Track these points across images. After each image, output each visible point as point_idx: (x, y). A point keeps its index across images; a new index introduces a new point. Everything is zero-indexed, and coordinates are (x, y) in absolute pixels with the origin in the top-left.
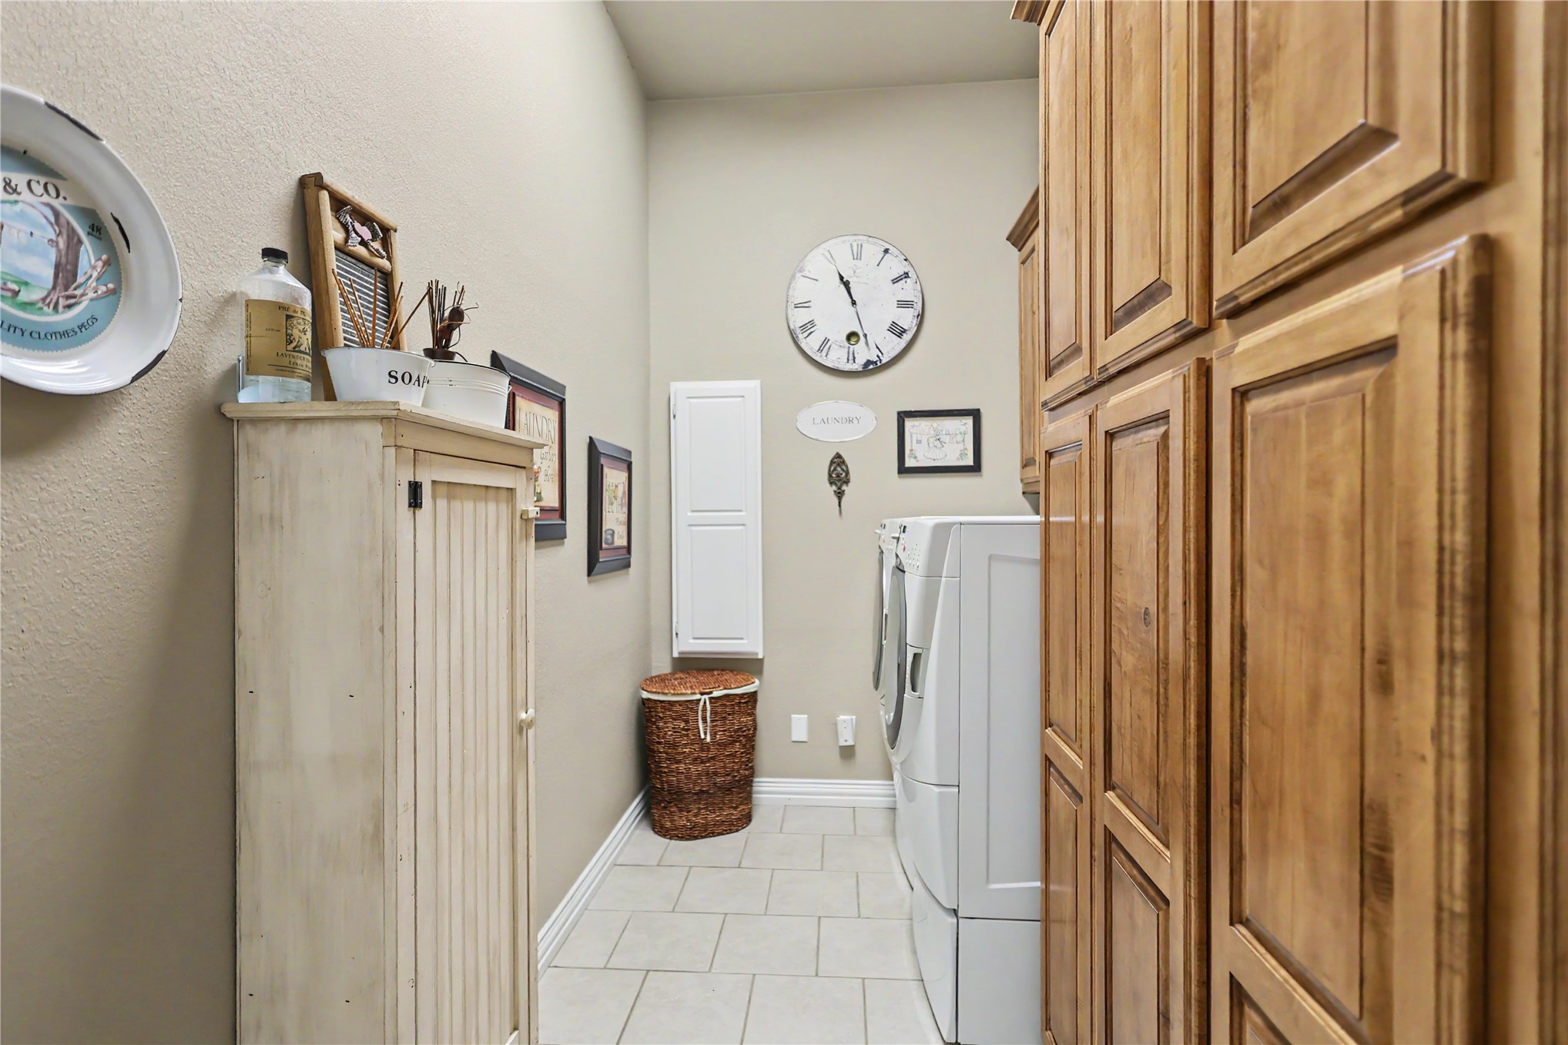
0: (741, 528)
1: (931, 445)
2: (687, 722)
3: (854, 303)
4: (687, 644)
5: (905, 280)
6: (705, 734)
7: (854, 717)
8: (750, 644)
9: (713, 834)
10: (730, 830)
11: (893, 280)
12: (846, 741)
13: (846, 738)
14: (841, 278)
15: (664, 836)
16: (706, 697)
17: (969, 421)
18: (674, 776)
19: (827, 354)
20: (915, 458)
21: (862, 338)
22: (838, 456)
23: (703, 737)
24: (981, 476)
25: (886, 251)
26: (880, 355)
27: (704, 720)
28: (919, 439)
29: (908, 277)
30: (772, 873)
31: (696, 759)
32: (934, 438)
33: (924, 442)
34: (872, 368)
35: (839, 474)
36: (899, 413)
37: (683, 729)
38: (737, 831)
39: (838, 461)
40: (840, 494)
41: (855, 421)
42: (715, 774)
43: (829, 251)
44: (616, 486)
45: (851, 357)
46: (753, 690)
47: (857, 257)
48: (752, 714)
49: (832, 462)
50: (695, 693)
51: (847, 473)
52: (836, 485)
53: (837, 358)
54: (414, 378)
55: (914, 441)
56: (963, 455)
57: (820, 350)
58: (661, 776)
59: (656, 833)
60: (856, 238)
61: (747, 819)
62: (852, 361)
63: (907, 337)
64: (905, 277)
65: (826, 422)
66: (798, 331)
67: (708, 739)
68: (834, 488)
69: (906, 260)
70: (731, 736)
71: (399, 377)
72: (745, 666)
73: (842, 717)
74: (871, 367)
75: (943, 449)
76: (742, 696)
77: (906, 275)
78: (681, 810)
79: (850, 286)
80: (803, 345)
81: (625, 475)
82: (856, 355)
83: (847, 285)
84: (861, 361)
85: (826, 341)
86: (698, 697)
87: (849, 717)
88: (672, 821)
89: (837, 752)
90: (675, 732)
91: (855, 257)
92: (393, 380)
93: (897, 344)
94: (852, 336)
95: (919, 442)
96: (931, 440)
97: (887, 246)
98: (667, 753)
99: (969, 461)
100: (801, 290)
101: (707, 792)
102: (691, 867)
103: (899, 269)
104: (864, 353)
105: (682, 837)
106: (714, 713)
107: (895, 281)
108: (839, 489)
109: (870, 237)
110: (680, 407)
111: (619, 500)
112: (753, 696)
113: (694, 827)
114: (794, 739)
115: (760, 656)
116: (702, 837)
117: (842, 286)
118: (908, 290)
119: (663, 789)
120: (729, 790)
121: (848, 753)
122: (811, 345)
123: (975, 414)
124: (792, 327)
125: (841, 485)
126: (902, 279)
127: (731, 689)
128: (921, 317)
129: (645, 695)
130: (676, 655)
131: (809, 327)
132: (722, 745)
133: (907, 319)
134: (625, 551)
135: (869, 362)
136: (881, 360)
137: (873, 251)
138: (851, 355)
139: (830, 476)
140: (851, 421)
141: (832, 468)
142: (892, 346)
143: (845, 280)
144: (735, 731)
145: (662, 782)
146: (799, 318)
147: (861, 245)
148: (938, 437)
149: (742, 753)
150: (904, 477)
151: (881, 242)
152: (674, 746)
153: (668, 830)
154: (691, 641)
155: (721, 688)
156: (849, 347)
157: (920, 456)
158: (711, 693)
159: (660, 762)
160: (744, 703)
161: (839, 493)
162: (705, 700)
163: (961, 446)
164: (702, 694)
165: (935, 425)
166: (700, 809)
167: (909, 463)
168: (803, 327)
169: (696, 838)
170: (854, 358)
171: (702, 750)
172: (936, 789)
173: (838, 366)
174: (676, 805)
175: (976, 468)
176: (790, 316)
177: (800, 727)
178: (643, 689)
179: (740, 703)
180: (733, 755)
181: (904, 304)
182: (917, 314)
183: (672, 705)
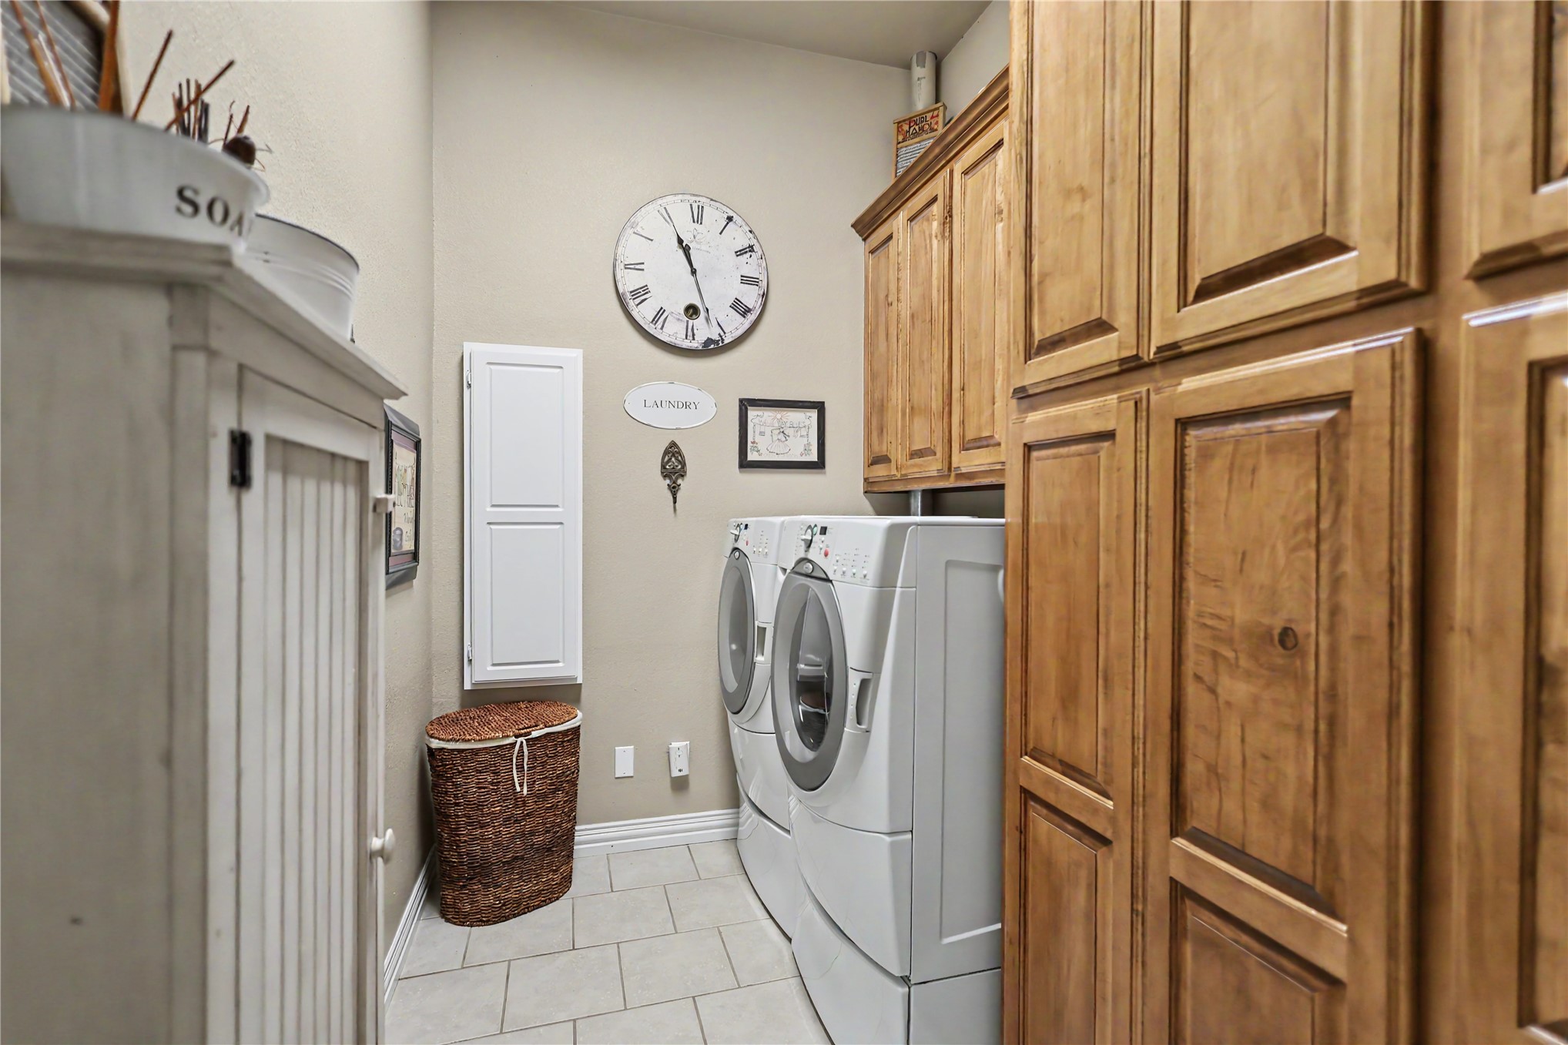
0: (558, 527)
1: (775, 438)
2: (495, 773)
3: (694, 272)
4: (484, 671)
5: (749, 254)
6: (521, 785)
7: (688, 742)
8: (569, 667)
9: (529, 909)
10: (549, 899)
11: (736, 252)
12: (680, 771)
13: (680, 766)
14: (680, 241)
15: (462, 924)
16: (522, 739)
17: (814, 414)
18: (479, 844)
19: (663, 326)
20: (758, 451)
21: (703, 314)
22: (673, 444)
23: (518, 789)
24: (825, 473)
25: (730, 219)
26: (722, 334)
27: (520, 768)
28: (762, 430)
29: (754, 251)
30: (618, 947)
31: (509, 819)
32: (778, 431)
33: (768, 433)
34: (713, 349)
35: (673, 466)
36: (741, 401)
37: (492, 783)
38: (558, 899)
39: (673, 451)
40: (674, 490)
41: (692, 406)
42: (532, 833)
43: (665, 208)
44: (406, 470)
45: (690, 333)
46: (578, 724)
47: (698, 219)
48: (575, 754)
49: (666, 453)
50: (508, 736)
51: (684, 465)
52: (670, 478)
53: (674, 331)
54: (232, 218)
55: (757, 433)
56: (807, 450)
57: (654, 321)
58: (458, 846)
59: (448, 920)
60: (698, 199)
61: (567, 881)
62: (691, 338)
63: (752, 317)
64: (750, 251)
65: (659, 405)
66: (629, 296)
67: (525, 792)
68: (668, 481)
69: (751, 232)
70: (551, 784)
71: (203, 201)
72: (565, 693)
73: (675, 745)
74: (712, 346)
75: (786, 442)
76: (565, 733)
77: (751, 248)
78: (486, 886)
79: (690, 251)
80: (634, 314)
81: (413, 455)
82: (695, 331)
83: (686, 250)
84: (702, 336)
85: (661, 311)
86: (511, 740)
87: (685, 743)
88: (472, 903)
89: (667, 783)
90: (480, 788)
91: (696, 220)
92: (188, 209)
93: (742, 324)
94: (692, 311)
95: (762, 434)
96: (774, 432)
97: (731, 214)
98: (469, 817)
99: (813, 457)
100: (632, 249)
101: (522, 858)
102: (509, 961)
103: (743, 242)
104: (704, 331)
105: (489, 921)
106: (533, 757)
107: (740, 253)
108: (674, 483)
109: (712, 200)
110: (476, 374)
111: (408, 489)
112: (576, 731)
113: (504, 905)
114: (616, 776)
115: (579, 681)
116: (515, 916)
117: (681, 252)
118: (750, 266)
119: (461, 863)
120: (549, 850)
121: (680, 784)
122: (644, 313)
123: (820, 407)
124: (621, 291)
125: (677, 479)
126: (746, 252)
127: (553, 726)
128: (765, 296)
129: (435, 744)
130: (467, 686)
131: (641, 293)
132: (544, 796)
133: (751, 297)
134: (410, 557)
135: (709, 341)
136: (723, 340)
137: (714, 217)
138: (690, 330)
139: (663, 467)
140: (686, 405)
141: (667, 458)
142: (735, 325)
143: (684, 245)
144: (558, 777)
145: (460, 856)
146: (630, 282)
147: (702, 207)
148: (782, 430)
149: (565, 802)
150: (744, 472)
151: (725, 209)
152: (479, 806)
153: (467, 915)
154: (490, 668)
155: (541, 726)
156: (688, 321)
157: (763, 450)
158: (529, 733)
159: (457, 829)
160: (568, 741)
161: (674, 487)
162: (522, 743)
163: (805, 440)
164: (517, 736)
165: (779, 416)
166: (511, 881)
167: (752, 456)
168: (635, 293)
169: (507, 918)
170: (693, 335)
171: (516, 806)
172: (887, 839)
173: (676, 342)
174: (479, 881)
175: (819, 465)
176: (618, 277)
177: (625, 760)
178: (432, 736)
179: (563, 742)
180: (554, 807)
181: (747, 280)
182: (762, 293)
183: (476, 754)
